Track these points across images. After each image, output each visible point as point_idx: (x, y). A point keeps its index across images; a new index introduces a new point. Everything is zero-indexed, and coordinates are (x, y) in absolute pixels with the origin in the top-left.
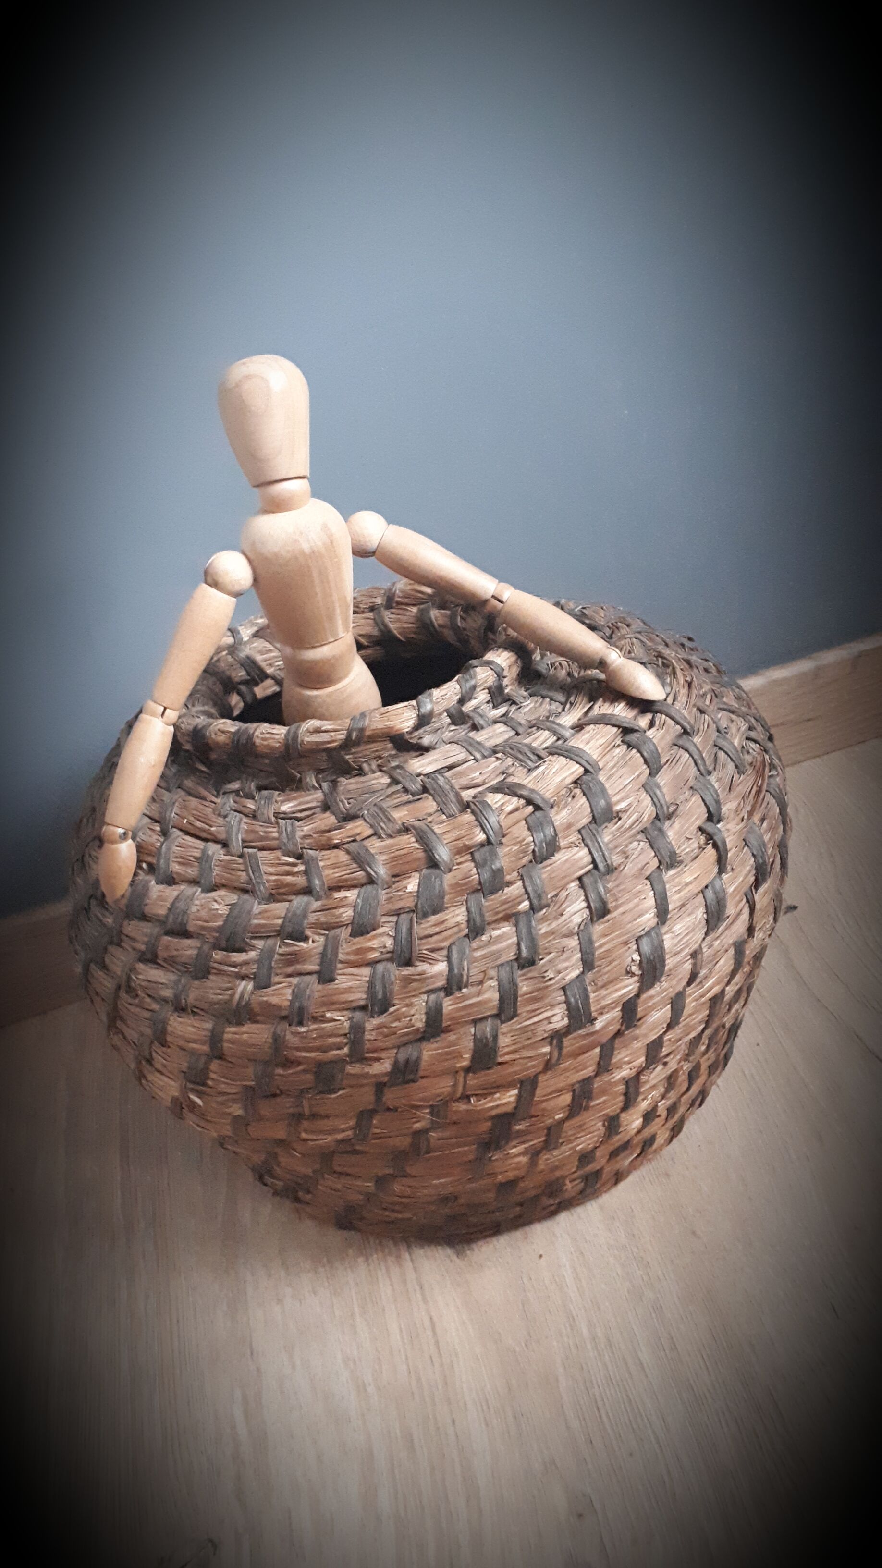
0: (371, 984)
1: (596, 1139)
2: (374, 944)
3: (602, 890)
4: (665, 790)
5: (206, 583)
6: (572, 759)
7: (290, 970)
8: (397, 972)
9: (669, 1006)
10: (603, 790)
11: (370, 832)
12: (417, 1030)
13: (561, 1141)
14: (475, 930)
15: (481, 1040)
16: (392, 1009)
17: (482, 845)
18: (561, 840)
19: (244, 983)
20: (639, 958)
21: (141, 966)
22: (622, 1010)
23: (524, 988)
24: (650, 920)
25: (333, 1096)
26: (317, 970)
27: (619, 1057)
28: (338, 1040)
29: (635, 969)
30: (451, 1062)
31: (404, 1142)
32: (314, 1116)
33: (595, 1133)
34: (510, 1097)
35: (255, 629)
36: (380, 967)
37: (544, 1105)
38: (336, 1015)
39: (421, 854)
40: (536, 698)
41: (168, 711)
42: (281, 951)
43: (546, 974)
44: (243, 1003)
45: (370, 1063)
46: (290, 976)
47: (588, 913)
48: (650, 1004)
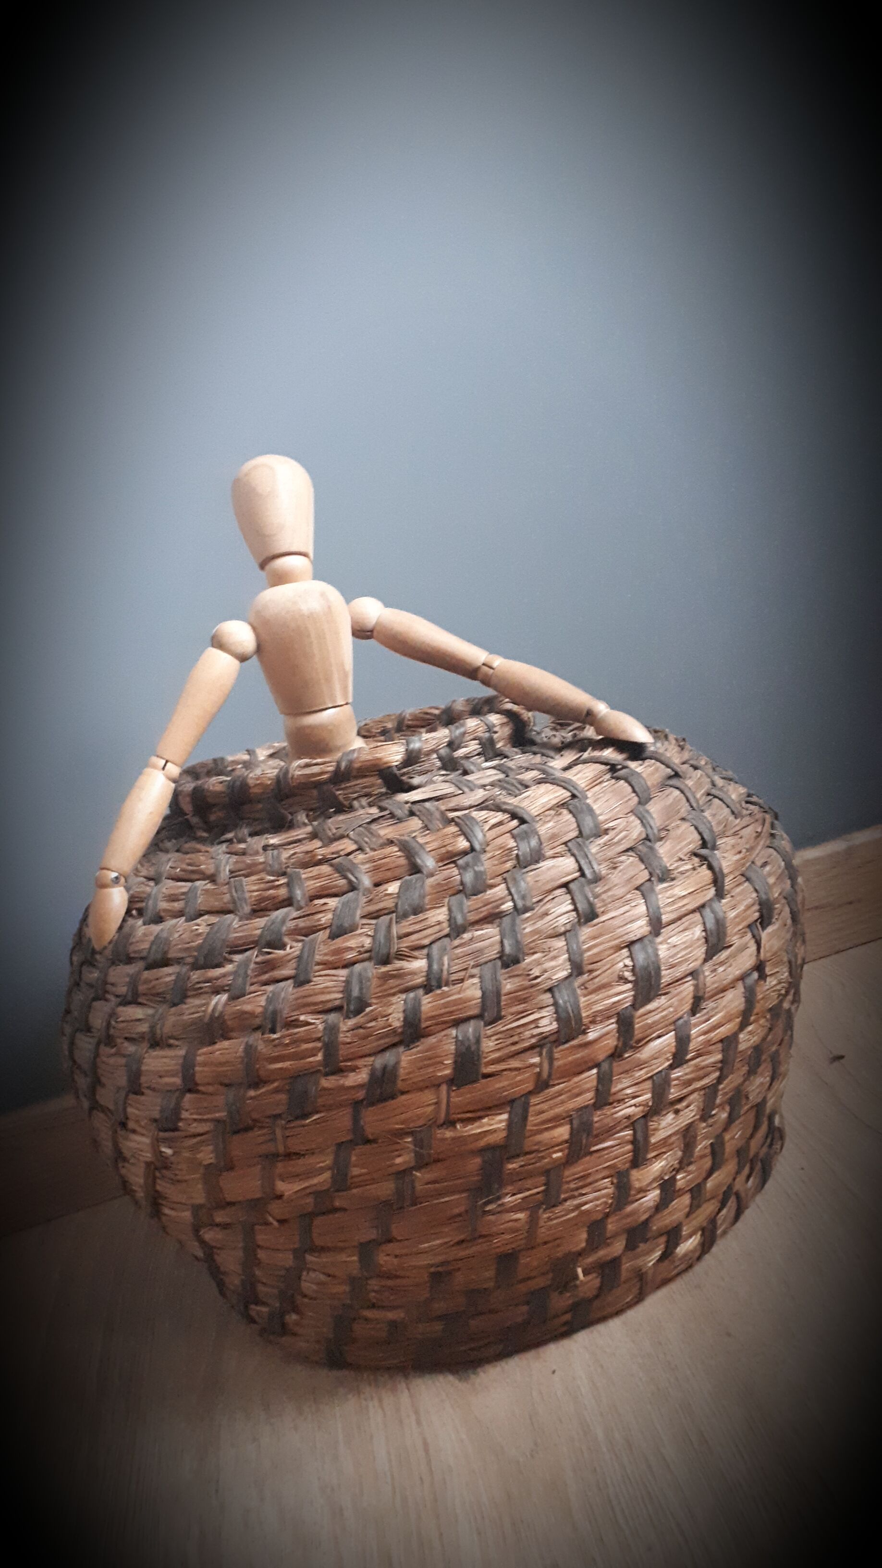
0: (348, 982)
1: (604, 1200)
2: (352, 943)
3: (590, 895)
4: (654, 816)
5: (213, 646)
6: (558, 785)
7: (265, 977)
8: (374, 971)
9: (673, 1033)
10: (590, 810)
11: (354, 847)
12: (394, 1031)
13: (563, 1196)
14: (457, 930)
15: (462, 1042)
16: (368, 1009)
17: (465, 853)
18: (546, 849)
19: (218, 996)
20: (631, 964)
21: (121, 1009)
22: (617, 1022)
23: (508, 986)
24: (641, 927)
25: (308, 1121)
26: (293, 975)
27: (620, 1086)
28: (310, 1045)
29: (628, 975)
30: (430, 1070)
31: (386, 1189)
32: (290, 1156)
33: (604, 1192)
34: (498, 1122)
35: (271, 751)
36: (358, 967)
37: (539, 1138)
38: (310, 1018)
39: (403, 861)
40: (527, 754)
41: (169, 764)
42: (259, 959)
43: (531, 972)
44: (216, 1015)
45: (345, 1074)
46: (266, 983)
47: (576, 916)
48: (649, 1021)
